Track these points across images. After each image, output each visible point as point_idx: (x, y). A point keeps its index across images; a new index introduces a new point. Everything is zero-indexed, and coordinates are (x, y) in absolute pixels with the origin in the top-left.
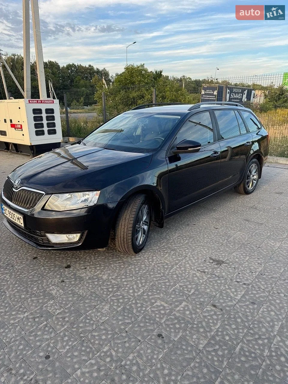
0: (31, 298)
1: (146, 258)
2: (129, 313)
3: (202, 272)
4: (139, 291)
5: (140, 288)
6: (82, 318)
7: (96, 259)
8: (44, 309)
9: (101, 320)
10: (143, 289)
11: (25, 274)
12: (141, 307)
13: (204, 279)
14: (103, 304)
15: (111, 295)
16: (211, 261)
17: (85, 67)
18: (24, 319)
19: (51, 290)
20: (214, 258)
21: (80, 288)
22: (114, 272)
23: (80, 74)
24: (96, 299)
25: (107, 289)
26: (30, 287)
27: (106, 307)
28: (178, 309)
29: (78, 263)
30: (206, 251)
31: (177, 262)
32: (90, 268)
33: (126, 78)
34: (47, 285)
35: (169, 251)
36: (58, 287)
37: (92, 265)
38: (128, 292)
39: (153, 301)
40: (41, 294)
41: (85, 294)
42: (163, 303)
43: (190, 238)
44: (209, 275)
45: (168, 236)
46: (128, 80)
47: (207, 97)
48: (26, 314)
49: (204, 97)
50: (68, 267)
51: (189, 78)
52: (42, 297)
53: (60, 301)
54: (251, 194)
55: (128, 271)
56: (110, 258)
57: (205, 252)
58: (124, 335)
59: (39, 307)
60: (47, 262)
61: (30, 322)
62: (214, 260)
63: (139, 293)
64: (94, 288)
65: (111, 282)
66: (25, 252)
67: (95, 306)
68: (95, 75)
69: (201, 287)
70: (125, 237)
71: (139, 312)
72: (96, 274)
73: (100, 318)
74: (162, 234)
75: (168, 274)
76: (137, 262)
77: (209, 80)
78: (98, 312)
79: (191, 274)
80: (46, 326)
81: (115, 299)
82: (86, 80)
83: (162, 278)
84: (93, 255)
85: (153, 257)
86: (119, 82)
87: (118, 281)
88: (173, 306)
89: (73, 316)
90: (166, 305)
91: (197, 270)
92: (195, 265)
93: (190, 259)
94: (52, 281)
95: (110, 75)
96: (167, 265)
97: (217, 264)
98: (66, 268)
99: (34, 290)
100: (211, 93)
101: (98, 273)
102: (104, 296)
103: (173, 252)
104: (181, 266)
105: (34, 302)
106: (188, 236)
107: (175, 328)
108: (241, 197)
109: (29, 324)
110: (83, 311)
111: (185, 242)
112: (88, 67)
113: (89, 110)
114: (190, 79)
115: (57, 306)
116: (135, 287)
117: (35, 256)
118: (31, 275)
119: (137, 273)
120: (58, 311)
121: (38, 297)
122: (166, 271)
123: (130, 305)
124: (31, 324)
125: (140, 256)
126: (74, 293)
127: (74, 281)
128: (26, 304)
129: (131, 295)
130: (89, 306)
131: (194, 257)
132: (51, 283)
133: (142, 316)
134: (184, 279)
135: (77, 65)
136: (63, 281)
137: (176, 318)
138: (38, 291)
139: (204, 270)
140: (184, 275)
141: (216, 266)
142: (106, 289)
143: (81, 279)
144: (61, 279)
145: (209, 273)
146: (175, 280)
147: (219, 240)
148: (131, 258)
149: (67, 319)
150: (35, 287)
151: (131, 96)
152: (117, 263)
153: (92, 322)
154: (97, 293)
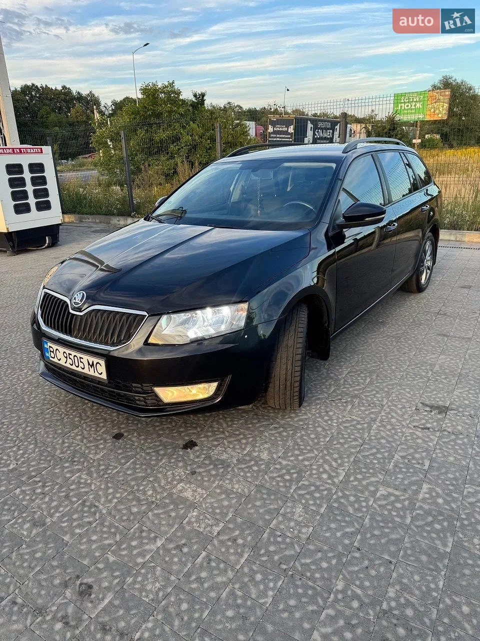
0: (151, 510)
1: (317, 415)
2: (344, 516)
3: (423, 429)
4: (338, 475)
5: (336, 468)
6: (265, 535)
7: (231, 426)
8: (188, 528)
9: (303, 533)
10: (344, 470)
11: (116, 467)
12: (358, 501)
13: (431, 440)
14: (289, 504)
15: (294, 487)
16: (428, 409)
17: (56, 90)
18: (161, 552)
19: (181, 491)
20: (428, 402)
21: (231, 480)
22: (274, 444)
23: (47, 102)
24: (273, 497)
25: (282, 476)
26: (138, 490)
27: (299, 510)
28: (421, 496)
29: (203, 436)
30: (409, 393)
31: (373, 416)
32: (229, 442)
33: (146, 107)
34: (170, 483)
35: (349, 399)
36: (190, 483)
37: (230, 436)
38: (320, 478)
39: (372, 489)
40: (167, 501)
41: (246, 490)
42: (391, 490)
43: (371, 373)
44: (438, 433)
45: (332, 373)
46: (148, 110)
47: (278, 137)
48: (159, 543)
49: (273, 137)
50: (190, 445)
51: (238, 106)
52: (172, 507)
53: (210, 510)
54: (425, 291)
55: (299, 440)
56: (254, 421)
57: (409, 395)
58: (357, 555)
59: (176, 526)
60: (145, 439)
61: (175, 555)
62: (431, 407)
63: (341, 478)
64: (257, 478)
65: (280, 463)
66: (93, 428)
67: (277, 510)
68: (74, 105)
69: (436, 454)
70: (289, 377)
71: (359, 510)
72: (245, 452)
73: (300, 532)
74: (319, 371)
75: (370, 439)
76: (306, 424)
77: (271, 109)
78: (290, 520)
79: (407, 434)
80: (210, 560)
81: (306, 493)
82: (60, 113)
83: (365, 448)
84: (220, 419)
85: (327, 412)
86: (133, 113)
87: (292, 461)
88: (410, 492)
89: (250, 534)
90: (397, 493)
91: (414, 427)
92: (405, 420)
93: (391, 410)
94: (173, 474)
95: (103, 104)
96: (359, 423)
97: (439, 413)
98: (186, 447)
99: (149, 496)
100: (284, 129)
101: (248, 449)
102: (283, 489)
103: (356, 401)
104: (384, 423)
105: (162, 518)
106: (365, 370)
107: (437, 532)
108: (412, 297)
109: (176, 560)
110: (261, 523)
111: (367, 381)
112: (61, 90)
113: (73, 165)
114: (241, 108)
115: (209, 520)
116: (327, 467)
117: (116, 431)
118: (128, 469)
119: (318, 443)
120: (216, 529)
121: (164, 508)
122: (363, 433)
123: (337, 500)
124: (180, 560)
125: (304, 413)
126: (228, 493)
127: (213, 469)
128: (148, 524)
129: (329, 484)
130: (269, 512)
131: (396, 406)
132: (173, 479)
133: (368, 517)
134: (401, 444)
135: (41, 87)
136: (194, 473)
137: (428, 513)
138: (158, 497)
139: (423, 424)
140: (396, 437)
141: (439, 416)
142: (279, 476)
143: (225, 464)
144: (189, 468)
145: (436, 429)
146: (387, 449)
147: (418, 371)
148: (291, 417)
149: (240, 541)
150: (149, 490)
151: (157, 139)
152: (271, 430)
153: (288, 540)
154: (267, 485)
